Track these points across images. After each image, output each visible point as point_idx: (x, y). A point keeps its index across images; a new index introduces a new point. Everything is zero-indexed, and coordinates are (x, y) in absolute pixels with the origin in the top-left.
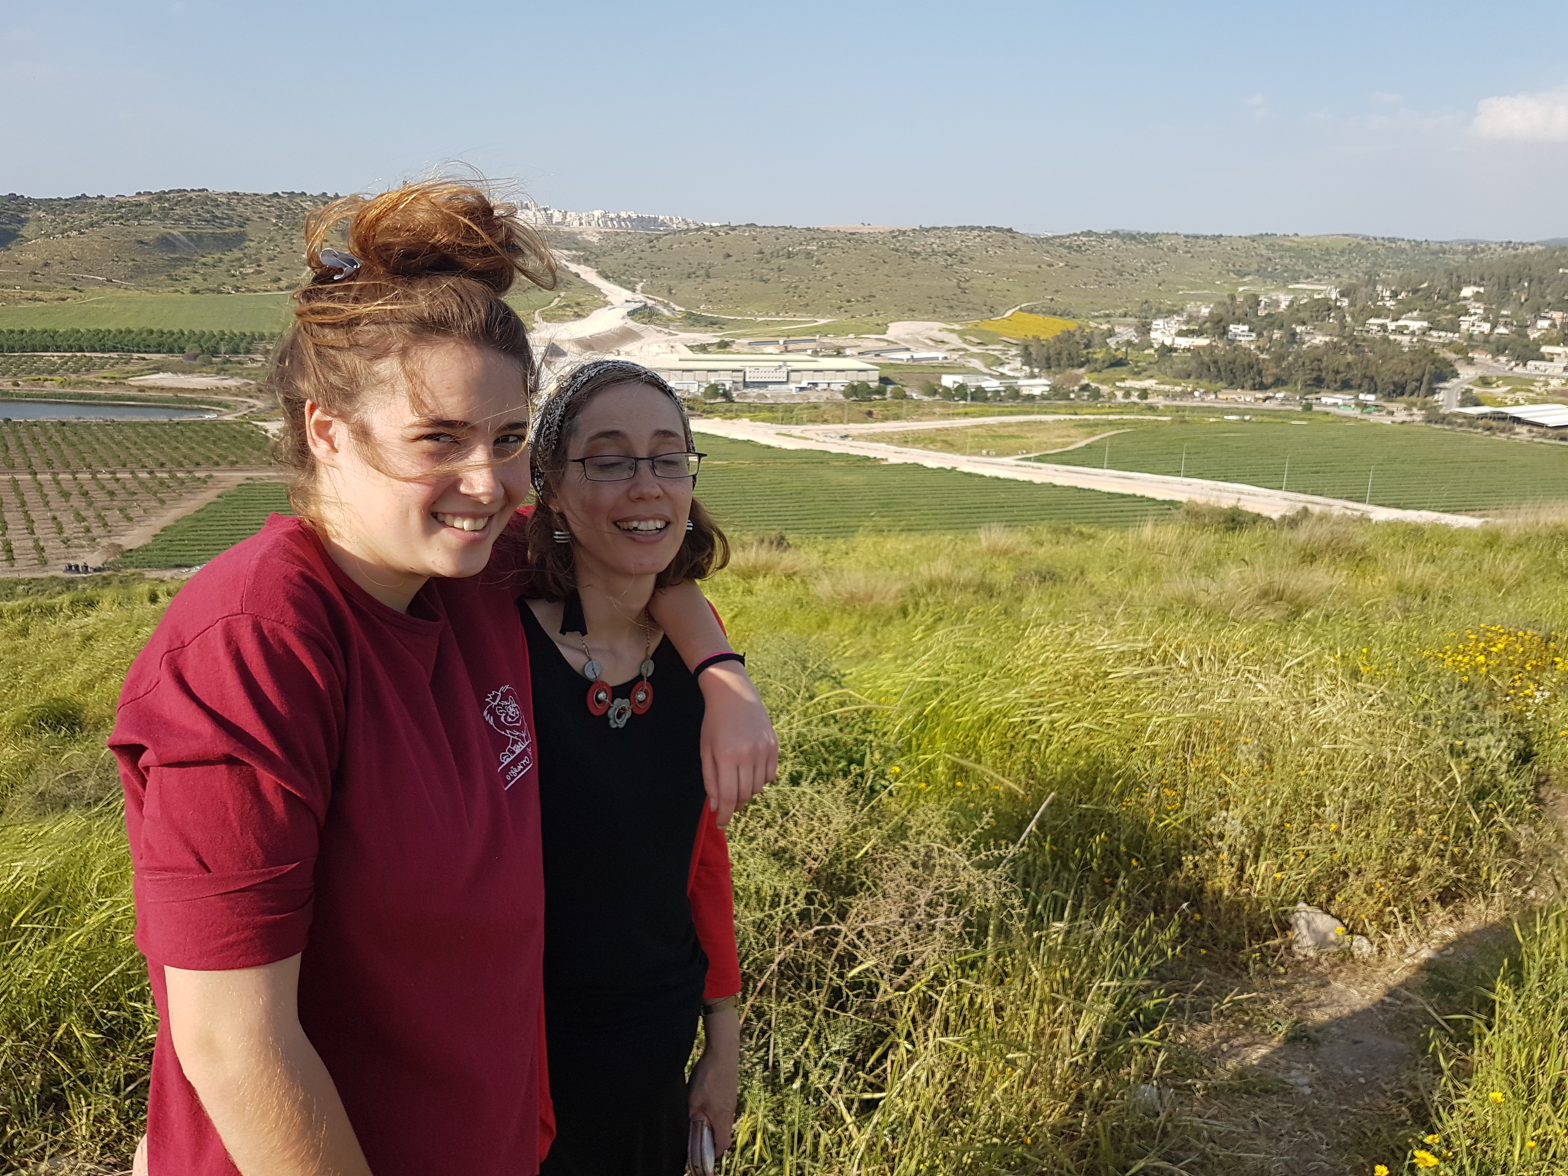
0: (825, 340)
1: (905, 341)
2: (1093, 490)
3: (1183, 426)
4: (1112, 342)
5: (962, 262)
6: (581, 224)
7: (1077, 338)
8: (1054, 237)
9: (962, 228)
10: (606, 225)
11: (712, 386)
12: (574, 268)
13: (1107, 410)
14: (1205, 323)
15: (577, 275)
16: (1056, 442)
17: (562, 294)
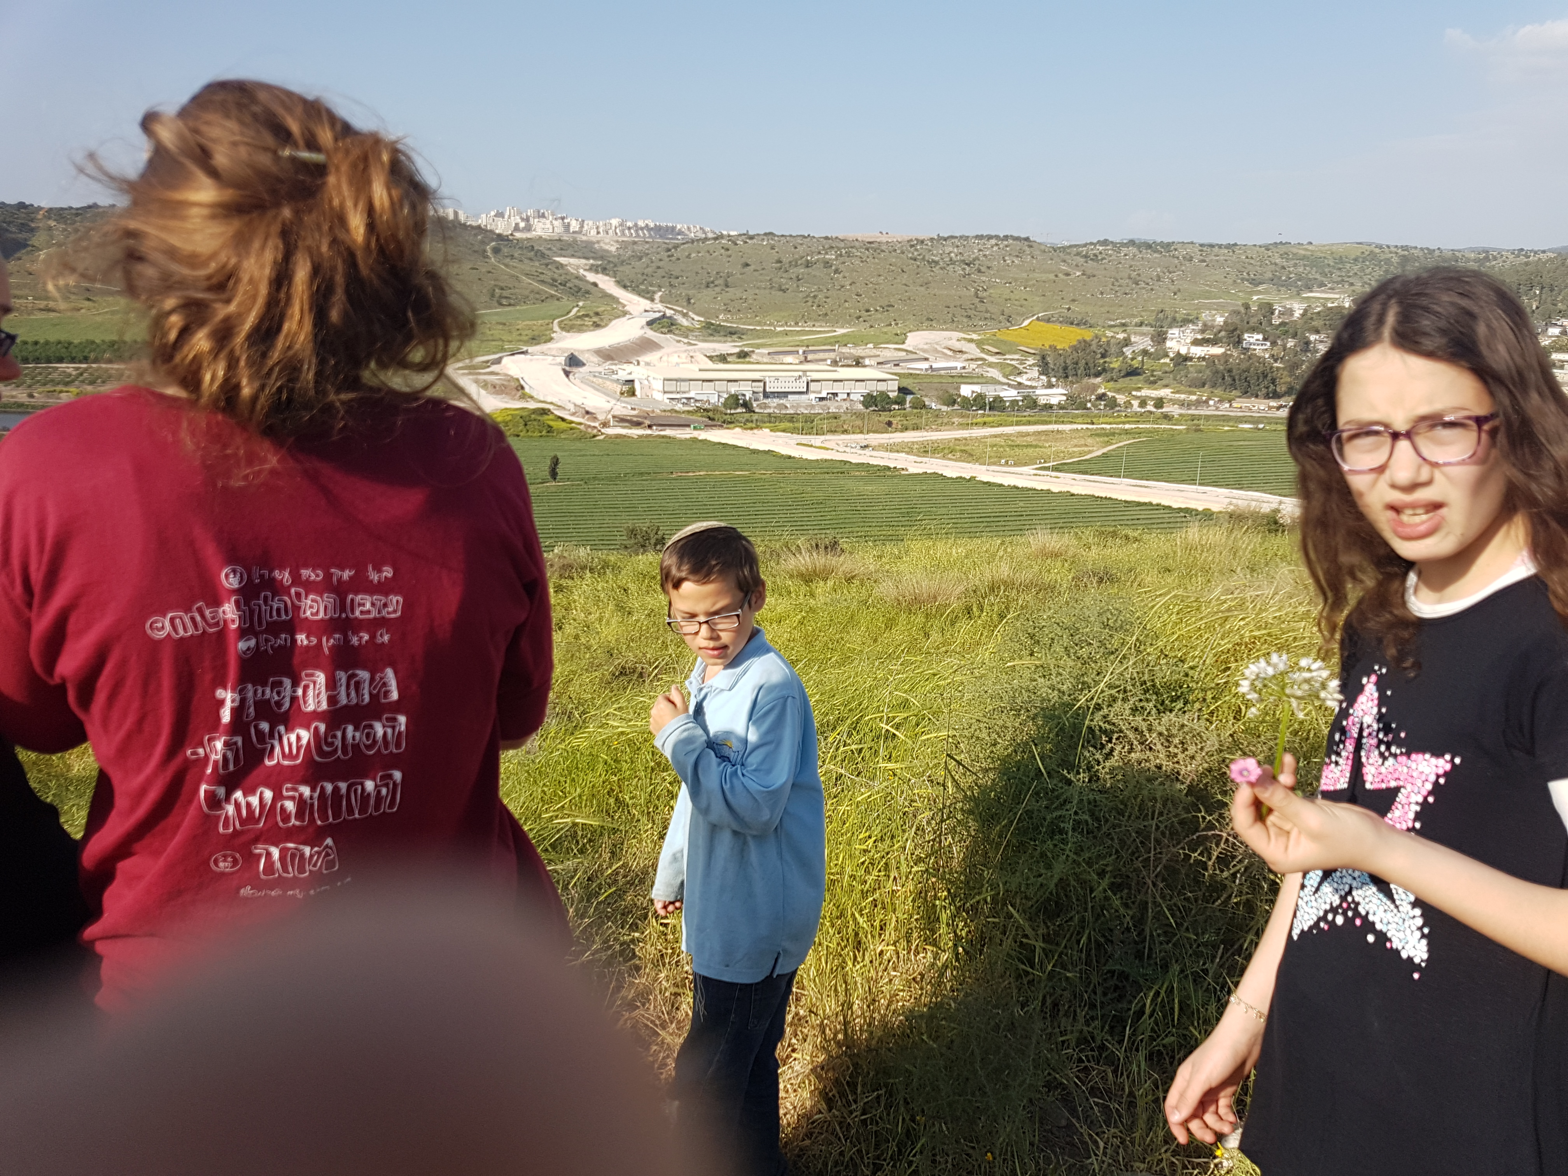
0: (844, 350)
1: (924, 351)
2: (1110, 499)
3: (1198, 435)
4: (1128, 351)
5: (979, 271)
6: (598, 233)
7: (1094, 347)
8: (1071, 246)
9: (979, 237)
10: (623, 234)
11: (732, 396)
12: (591, 277)
13: (1123, 419)
14: (1220, 331)
15: (595, 285)
16: (1073, 450)
17: (581, 304)
